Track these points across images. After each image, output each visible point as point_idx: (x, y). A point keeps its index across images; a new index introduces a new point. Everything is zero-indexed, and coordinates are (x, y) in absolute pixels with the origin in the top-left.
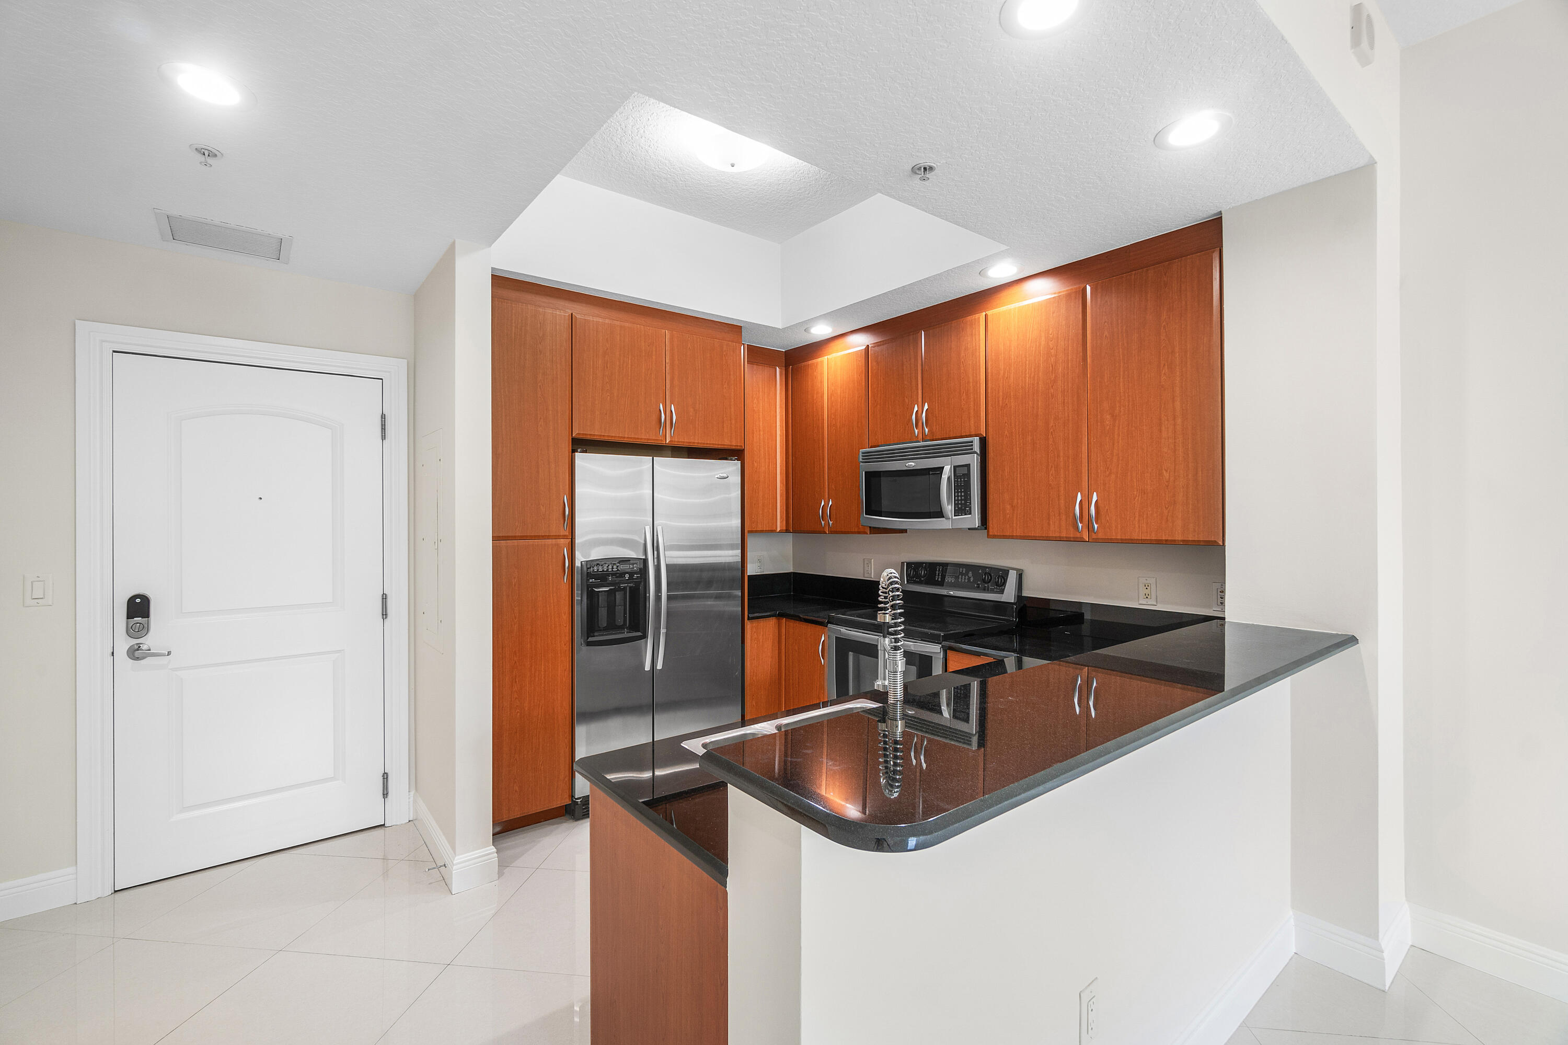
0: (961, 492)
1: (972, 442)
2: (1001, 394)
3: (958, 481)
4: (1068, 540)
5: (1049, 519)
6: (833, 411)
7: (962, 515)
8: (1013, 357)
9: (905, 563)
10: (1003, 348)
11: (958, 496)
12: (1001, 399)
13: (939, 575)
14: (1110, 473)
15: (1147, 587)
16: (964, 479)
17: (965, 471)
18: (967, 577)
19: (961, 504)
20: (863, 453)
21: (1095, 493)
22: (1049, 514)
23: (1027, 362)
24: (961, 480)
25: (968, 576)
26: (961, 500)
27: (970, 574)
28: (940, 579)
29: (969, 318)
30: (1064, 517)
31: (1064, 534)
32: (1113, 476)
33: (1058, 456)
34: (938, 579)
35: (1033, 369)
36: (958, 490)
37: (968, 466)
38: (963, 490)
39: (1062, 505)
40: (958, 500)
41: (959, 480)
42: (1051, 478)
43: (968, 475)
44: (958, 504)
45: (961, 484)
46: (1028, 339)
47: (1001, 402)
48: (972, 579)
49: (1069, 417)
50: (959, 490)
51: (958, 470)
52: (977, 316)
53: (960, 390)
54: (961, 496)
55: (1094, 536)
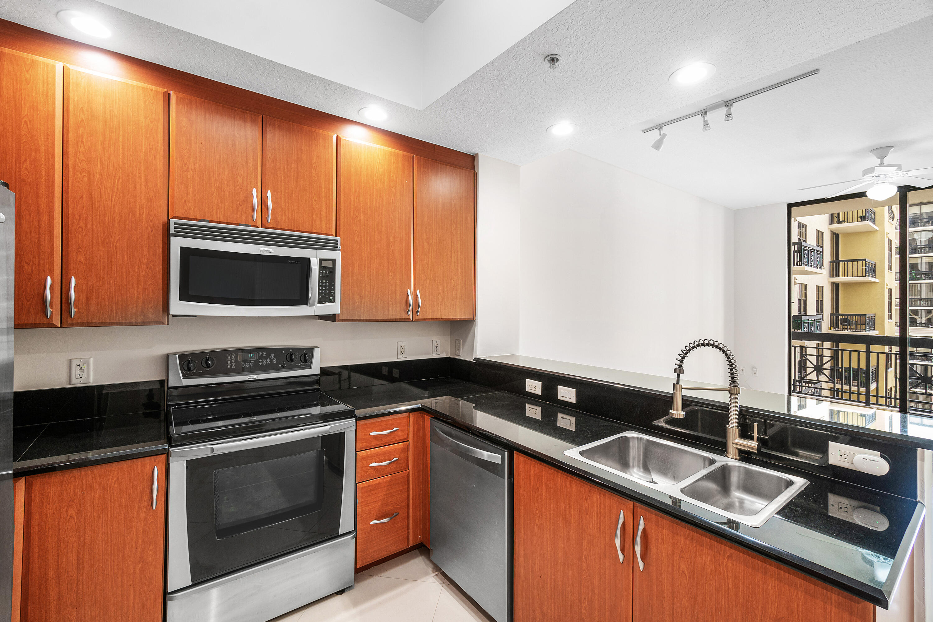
0: (326, 283)
1: (337, 241)
2: (352, 207)
3: (322, 273)
4: (401, 320)
5: (388, 307)
6: (82, 149)
7: (325, 303)
8: (363, 181)
9: (177, 356)
10: (354, 171)
11: (322, 286)
12: (352, 211)
13: (231, 362)
14: (427, 279)
15: (402, 347)
16: (329, 272)
17: (330, 264)
18: (268, 360)
19: (325, 293)
20: (175, 224)
21: (418, 290)
22: (388, 303)
23: (374, 190)
24: (326, 272)
25: (270, 359)
26: (326, 290)
27: (272, 356)
28: (233, 367)
29: (321, 131)
30: (398, 305)
31: (398, 317)
32: (428, 281)
33: (396, 263)
34: (231, 366)
35: (378, 197)
36: (322, 281)
37: (334, 261)
38: (327, 281)
39: (398, 297)
40: (322, 289)
41: (324, 272)
42: (390, 278)
43: (333, 268)
44: (322, 293)
45: (326, 275)
46: (375, 173)
47: (352, 213)
48: (275, 361)
49: (403, 238)
50: (324, 281)
51: (325, 264)
52: (330, 134)
53: (312, 191)
54: (326, 286)
55: (417, 318)
